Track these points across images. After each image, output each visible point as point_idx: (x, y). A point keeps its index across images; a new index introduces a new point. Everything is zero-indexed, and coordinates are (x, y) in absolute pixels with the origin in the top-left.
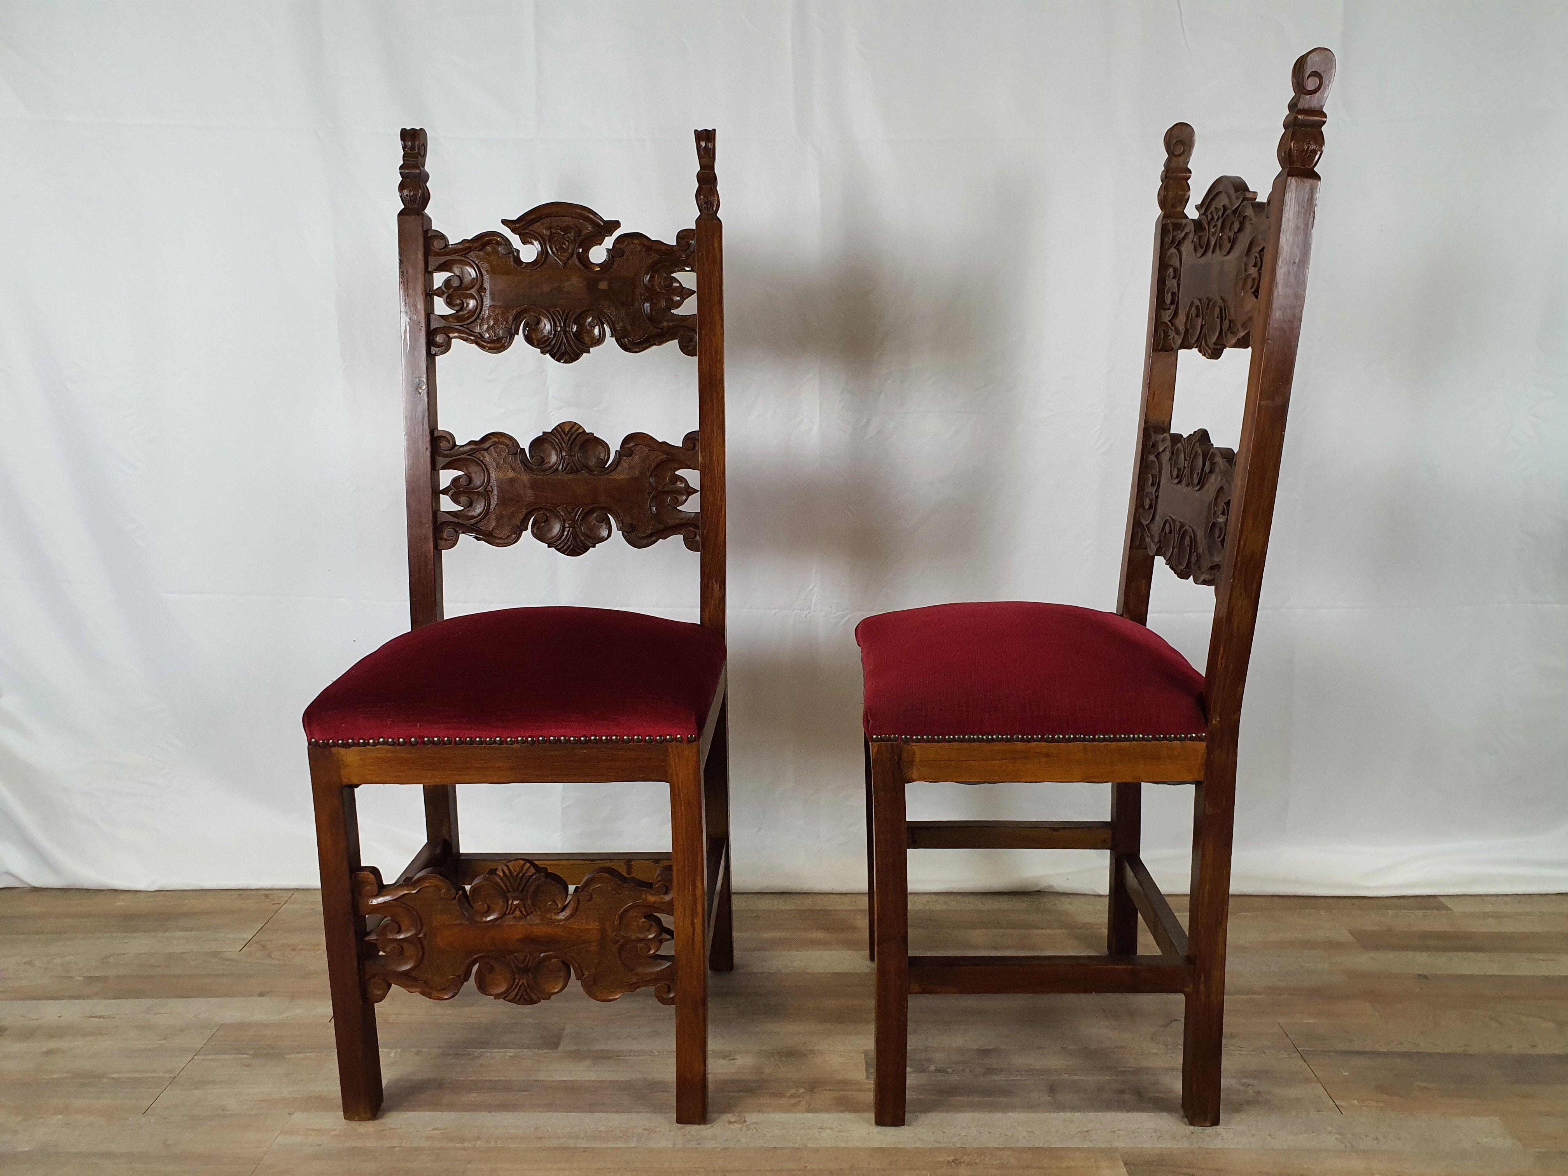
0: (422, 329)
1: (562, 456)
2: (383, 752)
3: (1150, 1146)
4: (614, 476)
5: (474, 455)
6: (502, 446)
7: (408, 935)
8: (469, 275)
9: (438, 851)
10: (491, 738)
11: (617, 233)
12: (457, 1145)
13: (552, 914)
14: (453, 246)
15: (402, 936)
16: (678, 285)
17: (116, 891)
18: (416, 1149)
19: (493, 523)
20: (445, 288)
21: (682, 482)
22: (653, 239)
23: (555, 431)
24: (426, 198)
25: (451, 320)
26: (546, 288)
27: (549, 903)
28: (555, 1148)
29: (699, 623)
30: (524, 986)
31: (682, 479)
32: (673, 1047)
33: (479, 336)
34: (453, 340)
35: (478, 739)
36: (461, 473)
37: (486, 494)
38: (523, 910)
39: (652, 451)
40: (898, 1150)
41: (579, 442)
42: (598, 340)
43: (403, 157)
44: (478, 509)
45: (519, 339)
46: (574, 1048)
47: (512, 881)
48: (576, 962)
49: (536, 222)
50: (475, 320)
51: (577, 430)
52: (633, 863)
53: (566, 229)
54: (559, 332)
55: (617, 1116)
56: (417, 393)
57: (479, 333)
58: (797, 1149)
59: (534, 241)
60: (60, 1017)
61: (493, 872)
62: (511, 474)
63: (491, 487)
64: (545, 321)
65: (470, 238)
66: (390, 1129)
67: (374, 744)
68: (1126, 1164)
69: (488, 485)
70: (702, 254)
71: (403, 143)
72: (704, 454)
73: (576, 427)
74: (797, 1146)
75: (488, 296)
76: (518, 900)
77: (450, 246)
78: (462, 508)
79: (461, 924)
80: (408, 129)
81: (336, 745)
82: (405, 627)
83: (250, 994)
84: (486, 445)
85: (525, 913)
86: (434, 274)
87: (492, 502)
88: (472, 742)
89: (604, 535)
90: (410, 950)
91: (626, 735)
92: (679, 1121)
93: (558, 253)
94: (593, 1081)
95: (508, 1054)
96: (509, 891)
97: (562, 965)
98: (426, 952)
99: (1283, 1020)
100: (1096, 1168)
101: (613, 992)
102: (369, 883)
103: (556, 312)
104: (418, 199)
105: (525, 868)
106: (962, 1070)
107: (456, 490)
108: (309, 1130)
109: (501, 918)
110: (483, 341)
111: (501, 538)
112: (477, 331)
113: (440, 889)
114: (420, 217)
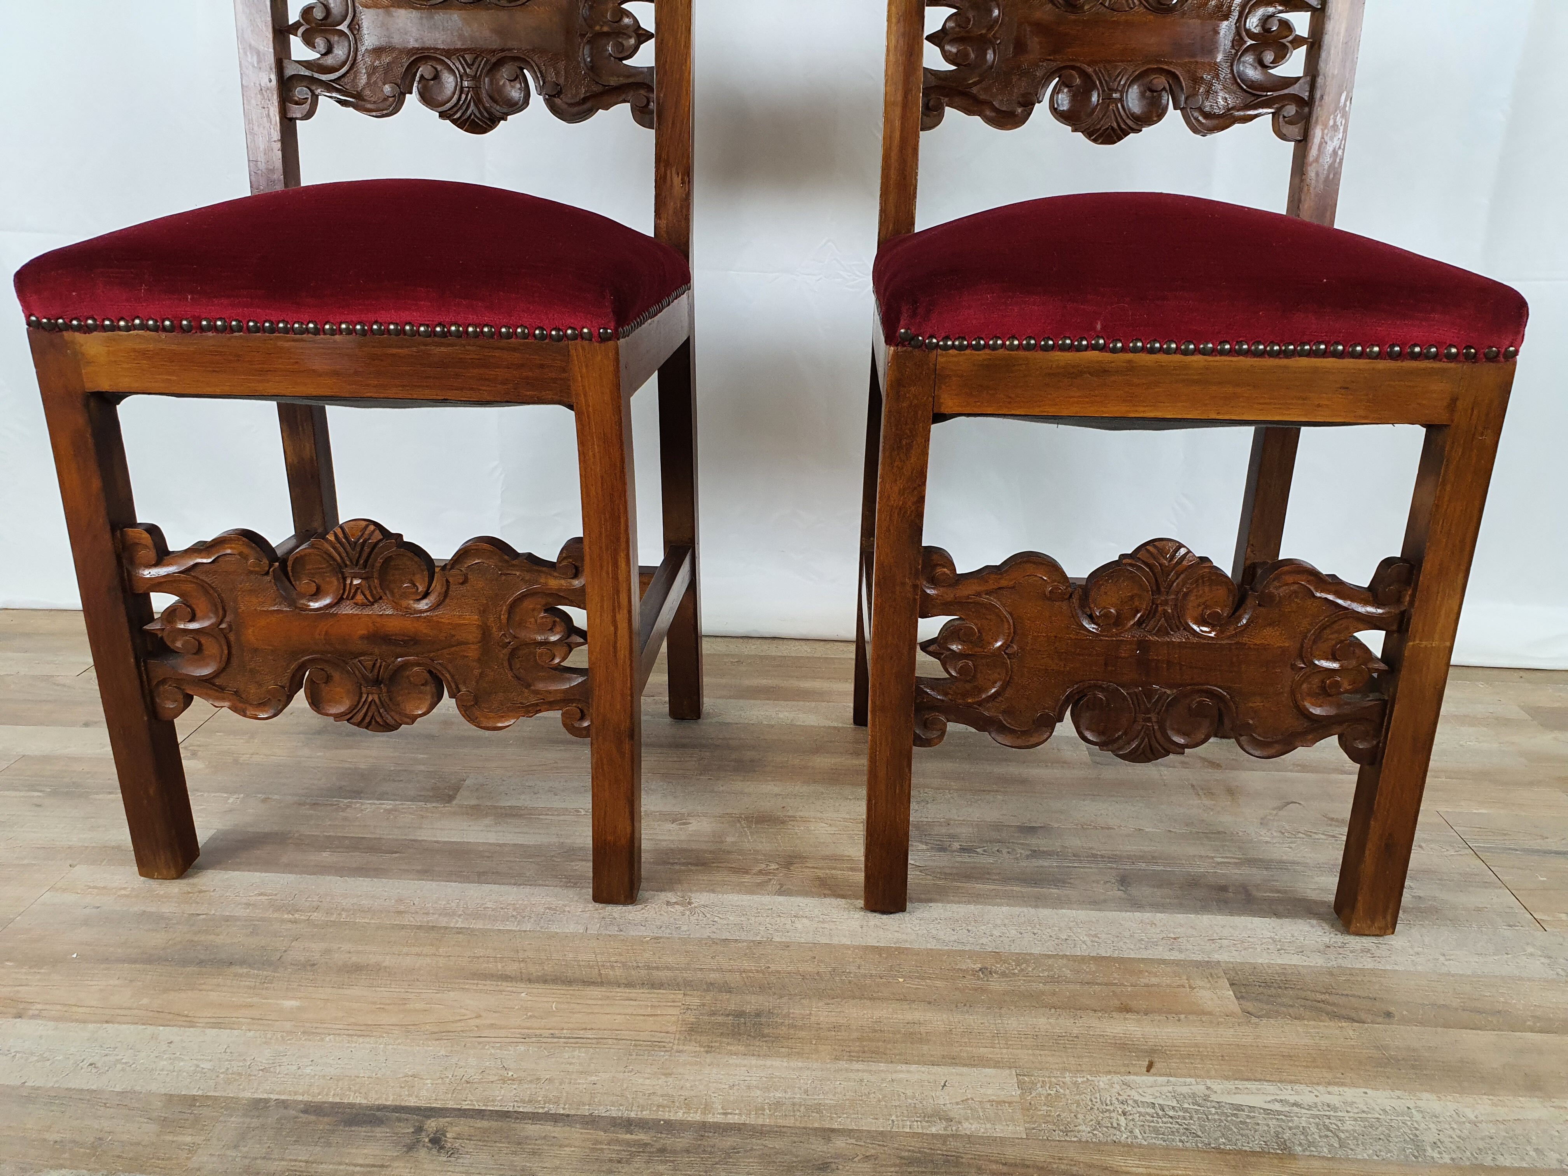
3: (1267, 961)
4: (532, 7)
7: (206, 624)
10: (300, 324)
13: (409, 602)
15: (198, 626)
18: (227, 919)
19: (361, 81)
21: (627, 16)
27: (405, 587)
28: (420, 927)
29: (652, 237)
30: (375, 702)
31: (633, 16)
35: (281, 325)
37: (351, 34)
38: (367, 593)
40: (901, 951)
44: (341, 56)
46: (474, 802)
47: (349, 550)
48: (449, 671)
55: (514, 889)
58: (760, 942)
63: (358, 23)
66: (200, 892)
67: (127, 329)
68: (1232, 985)
69: (353, 20)
74: (758, 938)
76: (360, 579)
78: (318, 54)
79: (279, 611)
81: (68, 327)
83: (71, 724)
87: (359, 45)
88: (274, 328)
89: (520, 102)
90: (211, 647)
91: (504, 326)
94: (490, 844)
95: (383, 806)
96: (346, 566)
97: (427, 676)
98: (234, 651)
99: (1442, 809)
100: (1190, 987)
101: (503, 717)
102: (146, 547)
105: (368, 532)
106: (998, 851)
107: (308, 27)
108: (90, 888)
109: (336, 604)
111: (374, 102)
113: (246, 558)
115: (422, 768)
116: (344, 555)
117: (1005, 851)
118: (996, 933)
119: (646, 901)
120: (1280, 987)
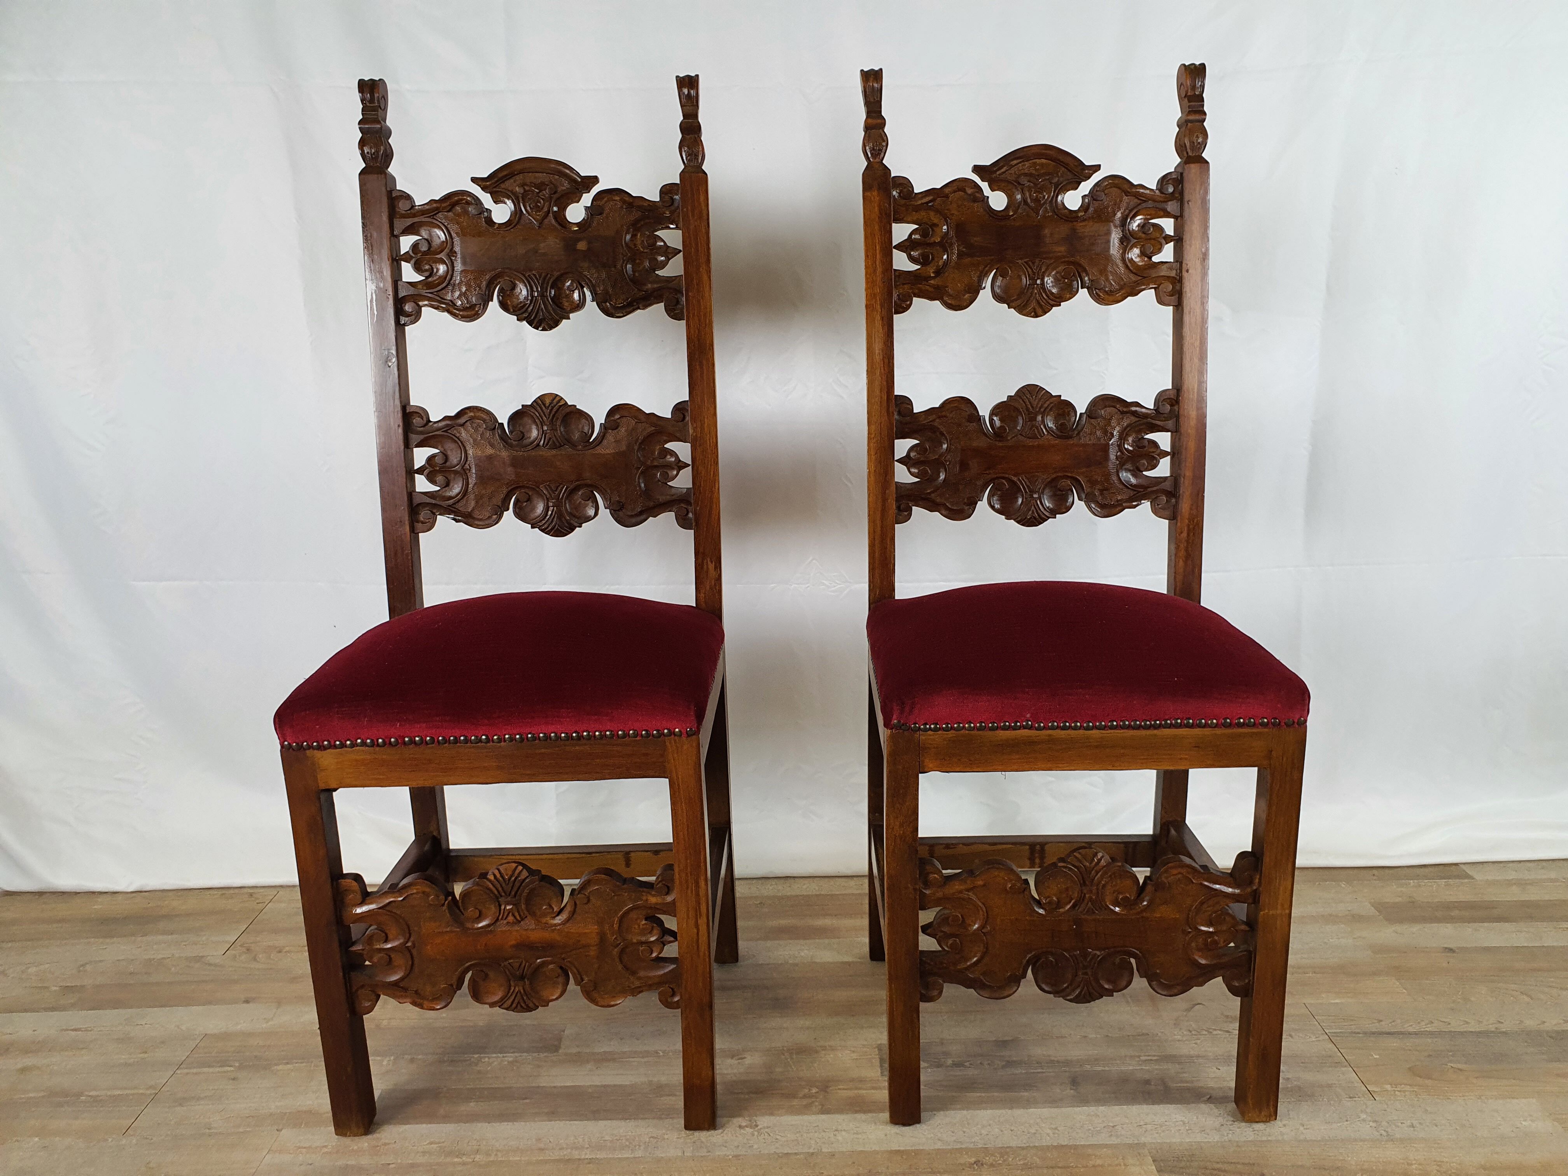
0: (389, 296)
1: (543, 431)
2: (361, 754)
3: (1178, 1140)
4: (600, 450)
5: (449, 431)
6: (479, 421)
7: (396, 944)
8: (438, 238)
9: (427, 848)
10: (476, 737)
11: (595, 190)
12: (456, 1160)
13: (548, 919)
14: (420, 207)
15: (389, 946)
16: (662, 244)
17: (93, 893)
18: (412, 1166)
19: (473, 504)
20: (413, 253)
21: (672, 455)
22: (634, 195)
23: (535, 404)
24: (388, 156)
25: (420, 286)
26: (521, 251)
27: (544, 907)
28: (560, 1160)
29: (695, 606)
30: (521, 992)
31: (672, 453)
32: (679, 1046)
33: (451, 304)
34: (423, 308)
35: (462, 738)
36: (437, 451)
37: (464, 473)
38: (517, 914)
39: (639, 422)
40: (917, 1153)
41: (560, 416)
42: (578, 305)
43: (362, 111)
44: (456, 489)
45: (494, 305)
46: (575, 1050)
47: (504, 885)
48: (575, 967)
49: (508, 179)
50: (446, 286)
51: (559, 401)
52: (632, 854)
53: (541, 186)
54: (536, 297)
55: (623, 1123)
56: (387, 366)
57: (451, 301)
58: (813, 1154)
59: (506, 200)
60: (34, 1031)
61: (484, 876)
62: (490, 451)
63: (469, 465)
64: (521, 286)
65: (437, 199)
66: (385, 1144)
67: (352, 746)
68: (1154, 1161)
69: (465, 464)
70: (687, 210)
71: (361, 95)
72: (695, 425)
73: (558, 398)
74: (811, 1151)
75: (459, 260)
76: (511, 904)
77: (417, 207)
78: (439, 488)
79: (451, 932)
80: (366, 79)
81: (310, 747)
82: (383, 616)
83: (234, 1002)
84: (462, 421)
85: (518, 918)
86: (401, 238)
87: (470, 481)
88: (457, 740)
89: (590, 513)
90: (398, 960)
91: (620, 730)
92: (688, 1127)
93: (532, 212)
94: (597, 1086)
95: (506, 1059)
96: (501, 896)
97: (560, 971)
98: (416, 961)
99: (1309, 1000)
100: (1125, 1165)
101: (614, 997)
102: (353, 892)
103: (532, 275)
104: (380, 158)
105: (517, 872)
106: (981, 1063)
107: (431, 469)
108: (300, 1148)
109: (493, 924)
110: (455, 309)
111: (481, 520)
112: (448, 298)
113: (428, 895)
114: (383, 176)
116: (500, 889)
117: (986, 1063)
118: (984, 1132)
119: (722, 1126)
120: (1188, 1161)
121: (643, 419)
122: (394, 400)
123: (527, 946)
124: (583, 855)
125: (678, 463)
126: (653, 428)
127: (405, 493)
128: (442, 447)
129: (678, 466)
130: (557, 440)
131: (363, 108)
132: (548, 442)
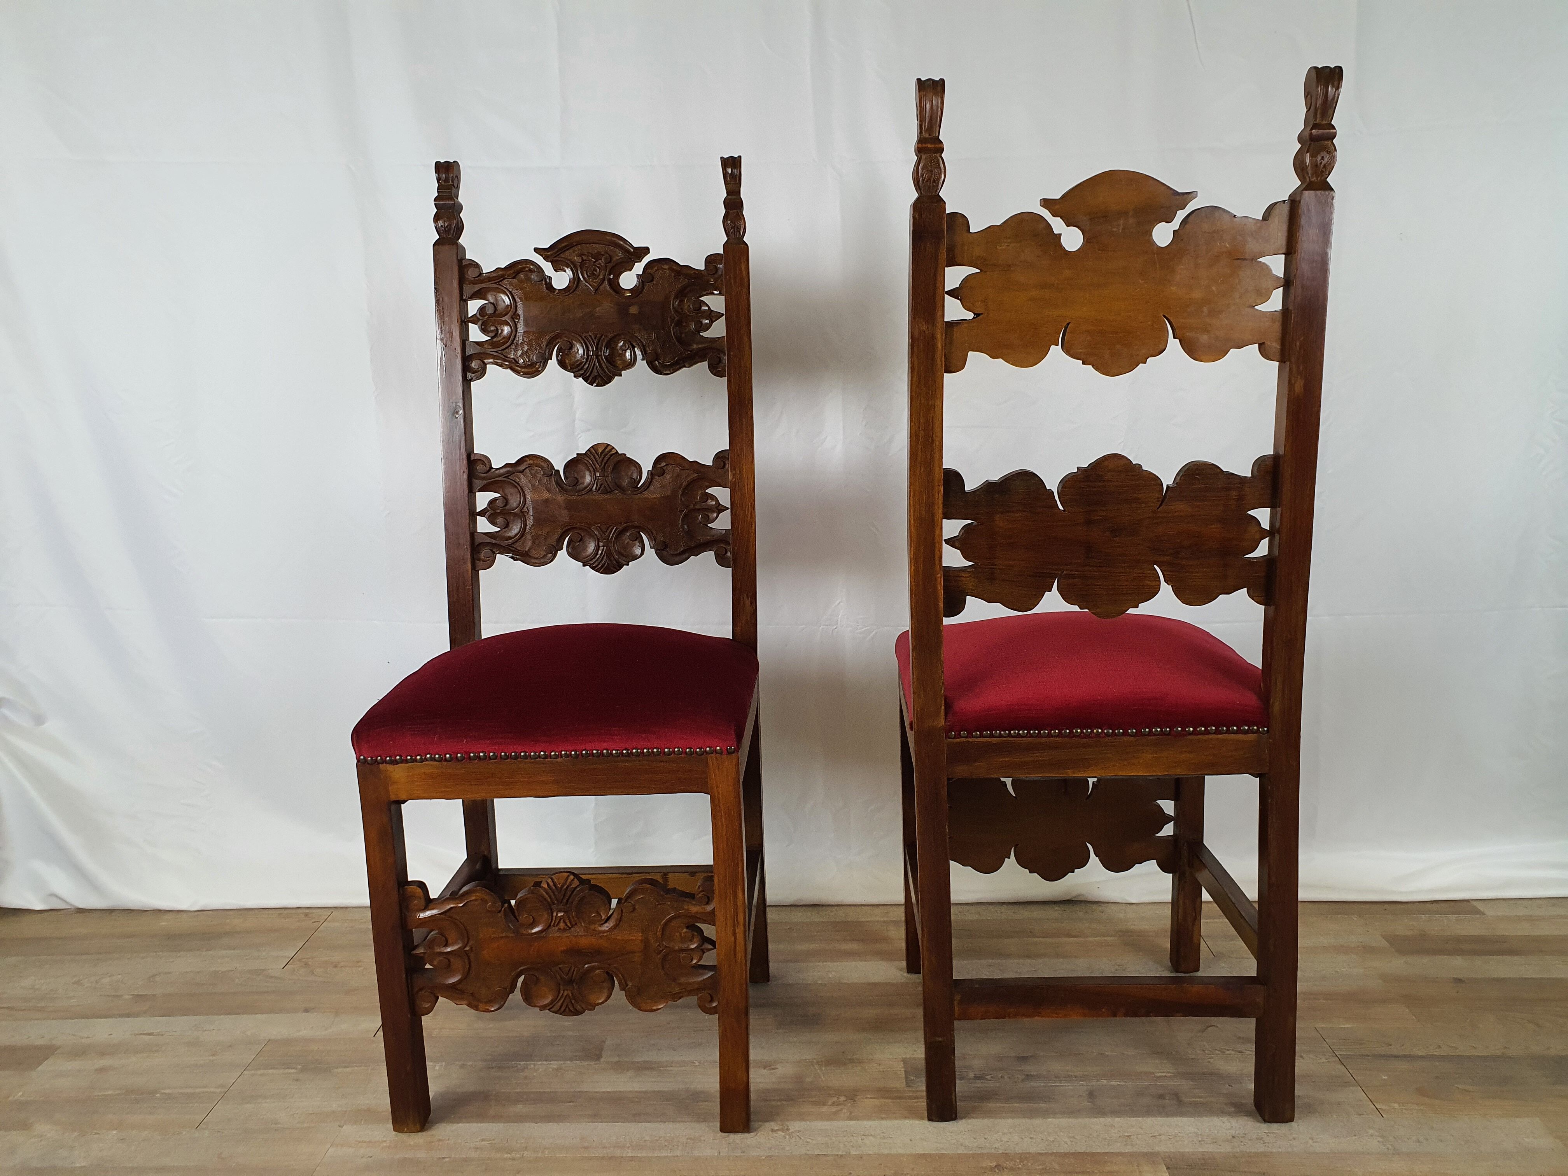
0: (457, 354)
1: (596, 477)
2: (430, 768)
3: (1192, 1150)
4: (647, 495)
5: (509, 477)
6: (537, 468)
7: (455, 947)
8: (503, 303)
9: (478, 866)
10: (535, 753)
11: (646, 259)
12: (506, 1156)
13: (596, 926)
15: (449, 949)
16: (707, 308)
17: (160, 911)
18: (465, 1160)
19: (530, 543)
20: (480, 315)
21: (712, 500)
22: (681, 264)
23: (588, 453)
24: (459, 228)
25: (486, 346)
26: (579, 314)
27: (593, 915)
28: (603, 1158)
29: (731, 638)
30: (569, 995)
31: (713, 497)
32: (717, 1057)
33: (513, 361)
34: (487, 365)
35: (522, 754)
36: (498, 495)
37: (522, 515)
38: (568, 922)
39: (683, 470)
40: (941, 1156)
41: (612, 463)
42: (630, 363)
43: (438, 189)
44: (515, 530)
45: (553, 363)
46: (617, 1059)
47: (556, 893)
48: (620, 973)
49: (567, 250)
50: (510, 345)
51: (610, 451)
52: (670, 875)
53: (598, 256)
54: (591, 356)
55: (661, 1125)
56: (454, 417)
57: (514, 359)
58: (841, 1156)
59: (566, 268)
60: (110, 1035)
61: (538, 884)
62: (546, 495)
63: (527, 508)
64: (578, 346)
65: (503, 267)
66: (440, 1140)
67: (421, 761)
68: (1167, 1168)
69: (524, 507)
70: (730, 277)
71: (437, 175)
72: (734, 472)
73: (609, 448)
74: (840, 1153)
75: (522, 322)
76: (562, 911)
77: (484, 275)
78: (499, 529)
79: (507, 937)
80: (442, 162)
81: (384, 761)
82: (445, 647)
83: (295, 1011)
84: (521, 468)
85: (569, 925)
86: (469, 302)
87: (528, 523)
88: (517, 757)
89: (637, 553)
90: (457, 963)
91: (667, 748)
92: (723, 1130)
93: (589, 279)
94: (636, 1092)
95: (551, 1066)
96: (554, 904)
97: (606, 975)
98: (473, 965)
99: (1320, 1025)
100: (1140, 1172)
101: (655, 1002)
102: (417, 897)
103: (588, 337)
104: (453, 229)
105: (569, 881)
106: (1001, 1077)
107: (492, 512)
108: (360, 1142)
109: (546, 929)
110: (518, 366)
111: (537, 558)
112: (511, 357)
113: (486, 902)
114: (455, 247)
115: (571, 1033)
116: (553, 897)
117: (1007, 1076)
119: (756, 1130)
120: (1201, 1169)
121: (687, 466)
122: (460, 449)
123: (575, 952)
124: (624, 876)
125: (718, 506)
126: (696, 475)
127: (468, 532)
128: (503, 491)
129: (718, 509)
130: (608, 485)
131: (438, 187)
132: (600, 487)
